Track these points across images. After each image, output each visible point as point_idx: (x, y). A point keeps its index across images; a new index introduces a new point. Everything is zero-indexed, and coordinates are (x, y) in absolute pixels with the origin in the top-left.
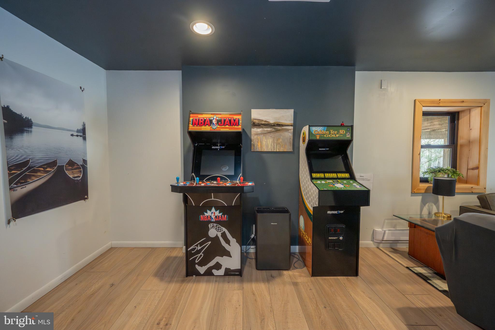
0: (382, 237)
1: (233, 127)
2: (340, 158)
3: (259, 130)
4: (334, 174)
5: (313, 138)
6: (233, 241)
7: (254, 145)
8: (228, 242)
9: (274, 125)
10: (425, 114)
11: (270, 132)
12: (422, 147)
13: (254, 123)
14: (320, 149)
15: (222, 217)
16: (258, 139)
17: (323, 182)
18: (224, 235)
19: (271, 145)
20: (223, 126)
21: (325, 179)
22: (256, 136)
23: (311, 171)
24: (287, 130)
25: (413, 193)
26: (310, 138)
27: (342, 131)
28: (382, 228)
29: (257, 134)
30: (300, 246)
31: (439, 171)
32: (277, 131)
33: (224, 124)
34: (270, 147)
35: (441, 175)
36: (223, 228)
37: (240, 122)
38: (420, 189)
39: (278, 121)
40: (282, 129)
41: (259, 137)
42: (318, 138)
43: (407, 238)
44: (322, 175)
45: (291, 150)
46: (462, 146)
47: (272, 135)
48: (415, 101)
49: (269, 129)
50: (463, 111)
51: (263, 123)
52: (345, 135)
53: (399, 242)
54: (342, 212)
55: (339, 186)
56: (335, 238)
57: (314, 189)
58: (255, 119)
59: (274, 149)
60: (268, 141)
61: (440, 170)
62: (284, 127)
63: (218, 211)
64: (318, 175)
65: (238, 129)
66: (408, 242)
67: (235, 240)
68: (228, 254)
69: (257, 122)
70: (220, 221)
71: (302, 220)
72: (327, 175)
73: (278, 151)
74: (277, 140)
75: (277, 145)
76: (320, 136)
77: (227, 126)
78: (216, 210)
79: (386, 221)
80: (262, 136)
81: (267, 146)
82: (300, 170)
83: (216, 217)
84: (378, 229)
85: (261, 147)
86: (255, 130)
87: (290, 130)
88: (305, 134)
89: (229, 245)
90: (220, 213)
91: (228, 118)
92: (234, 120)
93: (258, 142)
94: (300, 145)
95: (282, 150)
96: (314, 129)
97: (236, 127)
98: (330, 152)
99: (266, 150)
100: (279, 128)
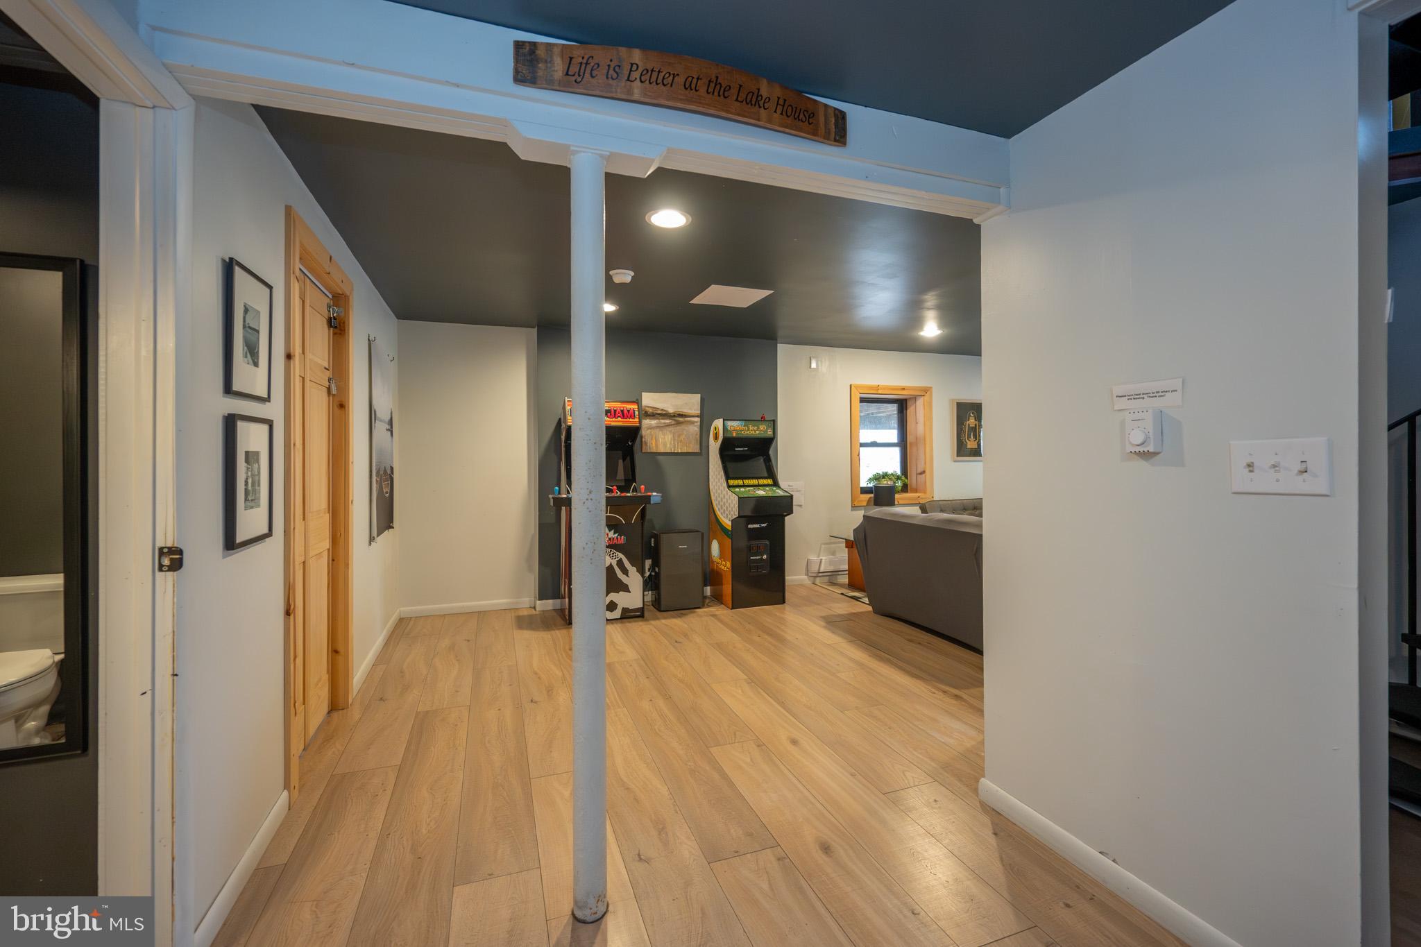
0: (818, 567)
1: (628, 420)
2: (761, 460)
3: (654, 422)
4: (754, 481)
5: (729, 435)
6: (632, 570)
7: (646, 443)
8: (625, 572)
9: (674, 416)
10: (862, 400)
11: (668, 425)
12: (862, 445)
13: (646, 412)
14: (736, 449)
15: (617, 539)
16: (651, 435)
17: (742, 489)
18: (620, 563)
19: (671, 444)
20: (614, 419)
21: (744, 486)
22: (649, 430)
23: (728, 477)
24: (693, 423)
25: (854, 507)
26: (725, 435)
27: (763, 427)
28: (819, 556)
29: (651, 428)
30: (712, 587)
31: (884, 478)
32: (679, 423)
33: (615, 417)
34: (668, 446)
35: (885, 482)
36: (619, 554)
37: (637, 413)
38: (862, 501)
39: (680, 410)
40: (685, 421)
41: (653, 432)
42: (734, 435)
43: (846, 567)
44: (740, 482)
45: (698, 451)
46: (911, 444)
47: (671, 429)
48: (851, 385)
49: (667, 421)
50: (910, 398)
51: (659, 412)
52: (766, 431)
53: (840, 573)
54: (765, 525)
55: (761, 493)
56: (758, 558)
57: (732, 498)
58: (648, 407)
59: (674, 450)
60: (666, 437)
61: (885, 476)
62: (689, 419)
63: (613, 531)
64: (736, 482)
65: (633, 422)
66: (847, 572)
67: (635, 569)
68: (626, 588)
69: (650, 410)
70: (615, 543)
71: (715, 547)
72: (747, 482)
73: (680, 451)
74: (679, 436)
75: (678, 443)
76: (737, 433)
77: (619, 419)
78: (610, 531)
79: (823, 546)
80: (657, 431)
81: (665, 445)
82: (710, 477)
83: (610, 539)
84: (813, 558)
85: (657, 446)
86: (647, 422)
87: (697, 422)
88: (717, 429)
89: (627, 576)
90: (615, 533)
91: (614, 407)
92: (628, 411)
93: (652, 439)
94: (710, 443)
95: (685, 450)
96: (729, 423)
97: (631, 420)
98: (748, 453)
99: (662, 450)
100: (681, 419)
